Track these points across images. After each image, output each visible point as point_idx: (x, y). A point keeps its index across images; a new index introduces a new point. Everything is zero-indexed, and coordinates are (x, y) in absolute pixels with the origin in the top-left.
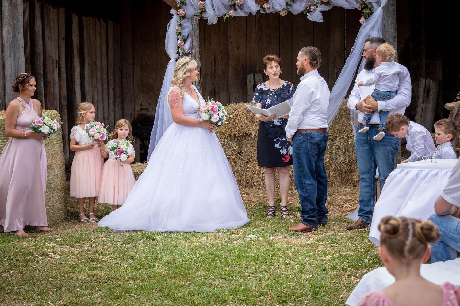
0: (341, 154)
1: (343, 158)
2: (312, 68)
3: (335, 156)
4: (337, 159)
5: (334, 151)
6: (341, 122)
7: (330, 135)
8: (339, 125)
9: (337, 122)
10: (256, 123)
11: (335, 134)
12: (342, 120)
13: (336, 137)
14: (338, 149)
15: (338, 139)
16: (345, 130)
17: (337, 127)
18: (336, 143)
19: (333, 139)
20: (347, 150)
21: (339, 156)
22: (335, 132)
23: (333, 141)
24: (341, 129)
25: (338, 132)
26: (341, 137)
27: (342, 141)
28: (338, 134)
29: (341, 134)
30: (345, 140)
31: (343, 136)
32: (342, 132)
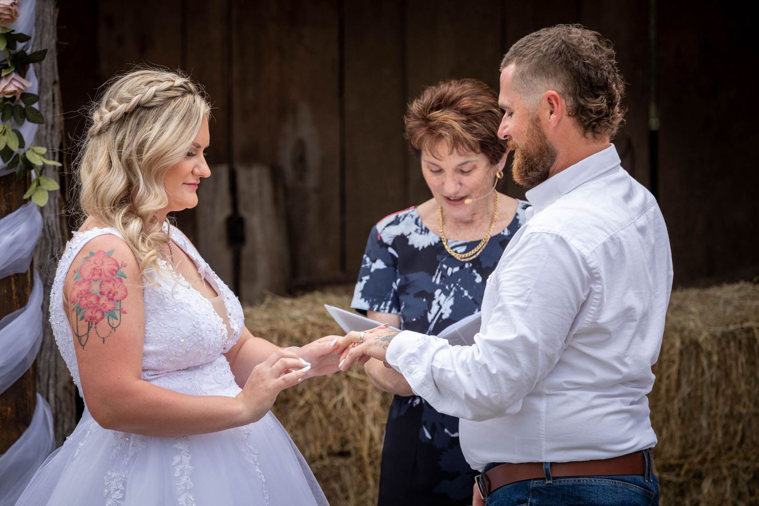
2: (589, 135)
6: (721, 400)
7: (671, 466)
8: (716, 415)
9: (706, 399)
10: (302, 407)
11: (696, 460)
12: (729, 392)
13: (699, 476)
15: (707, 486)
16: (742, 441)
17: (704, 423)
19: (681, 485)
22: (694, 451)
23: (682, 494)
24: (726, 433)
25: (709, 448)
26: (725, 472)
27: (728, 495)
28: (709, 457)
29: (724, 457)
30: (745, 489)
31: (735, 470)
32: (730, 449)
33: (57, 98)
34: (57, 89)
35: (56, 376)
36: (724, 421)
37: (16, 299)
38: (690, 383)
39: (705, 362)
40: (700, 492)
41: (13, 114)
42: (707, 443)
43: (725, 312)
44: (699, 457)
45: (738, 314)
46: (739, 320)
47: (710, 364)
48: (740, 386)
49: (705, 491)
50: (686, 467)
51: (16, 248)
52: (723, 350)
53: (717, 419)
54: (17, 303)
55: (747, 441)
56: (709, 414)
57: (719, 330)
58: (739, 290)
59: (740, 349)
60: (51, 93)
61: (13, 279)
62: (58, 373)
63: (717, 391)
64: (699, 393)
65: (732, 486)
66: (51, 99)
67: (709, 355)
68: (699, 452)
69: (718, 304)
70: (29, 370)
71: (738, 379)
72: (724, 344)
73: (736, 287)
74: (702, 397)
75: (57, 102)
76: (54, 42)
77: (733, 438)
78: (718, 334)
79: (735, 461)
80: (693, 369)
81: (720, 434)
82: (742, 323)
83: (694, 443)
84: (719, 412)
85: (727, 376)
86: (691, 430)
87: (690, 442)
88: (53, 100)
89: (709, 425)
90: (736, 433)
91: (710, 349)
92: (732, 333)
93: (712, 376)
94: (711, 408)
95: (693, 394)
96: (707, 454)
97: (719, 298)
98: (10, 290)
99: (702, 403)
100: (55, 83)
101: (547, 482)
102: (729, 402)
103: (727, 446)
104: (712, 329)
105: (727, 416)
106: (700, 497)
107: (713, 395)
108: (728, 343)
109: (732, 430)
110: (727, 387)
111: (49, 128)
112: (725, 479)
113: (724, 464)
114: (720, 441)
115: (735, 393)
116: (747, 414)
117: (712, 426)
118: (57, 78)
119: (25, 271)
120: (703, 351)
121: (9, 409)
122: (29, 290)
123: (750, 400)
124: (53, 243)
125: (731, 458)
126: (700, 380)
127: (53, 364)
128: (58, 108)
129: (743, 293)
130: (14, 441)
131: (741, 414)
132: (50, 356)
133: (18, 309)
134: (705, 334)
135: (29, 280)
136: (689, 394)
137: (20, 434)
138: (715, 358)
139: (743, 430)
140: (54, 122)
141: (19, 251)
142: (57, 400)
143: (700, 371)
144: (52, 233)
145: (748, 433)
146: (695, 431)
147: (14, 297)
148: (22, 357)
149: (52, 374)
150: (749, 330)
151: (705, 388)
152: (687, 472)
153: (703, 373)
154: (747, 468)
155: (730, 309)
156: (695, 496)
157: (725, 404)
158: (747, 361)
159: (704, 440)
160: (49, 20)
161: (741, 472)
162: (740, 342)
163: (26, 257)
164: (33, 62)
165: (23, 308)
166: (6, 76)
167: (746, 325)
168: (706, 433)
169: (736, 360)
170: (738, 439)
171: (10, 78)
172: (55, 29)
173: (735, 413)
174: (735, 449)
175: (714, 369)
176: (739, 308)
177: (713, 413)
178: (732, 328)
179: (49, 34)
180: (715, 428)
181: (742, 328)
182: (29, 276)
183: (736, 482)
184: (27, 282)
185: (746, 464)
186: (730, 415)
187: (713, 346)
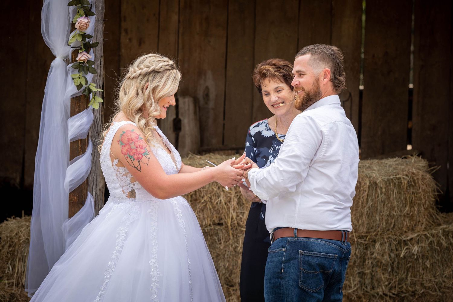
0: (383, 277)
1: (386, 286)
3: (370, 280)
4: (373, 288)
5: (368, 269)
7: (362, 236)
9: (379, 208)
10: (203, 203)
11: (373, 234)
12: (389, 205)
13: (375, 241)
14: (377, 266)
15: (377, 245)
16: (394, 227)
17: (378, 218)
18: (373, 254)
19: (366, 245)
20: (395, 268)
21: (379, 281)
22: (373, 230)
23: (366, 249)
24: (387, 223)
25: (379, 229)
26: (386, 240)
27: (386, 250)
28: (379, 233)
29: (385, 233)
30: (394, 248)
31: (390, 239)
32: (388, 230)
33: (102, 63)
34: (102, 59)
35: (96, 185)
36: (386, 218)
37: (81, 150)
38: (372, 200)
39: (379, 192)
40: (374, 248)
41: (83, 69)
42: (379, 227)
43: (389, 170)
44: (375, 233)
45: (395, 171)
46: (395, 174)
47: (381, 193)
48: (394, 203)
49: (377, 248)
50: (369, 237)
51: (82, 127)
52: (387, 187)
53: (383, 217)
54: (81, 152)
55: (396, 227)
56: (380, 215)
57: (386, 178)
58: (396, 161)
59: (395, 187)
60: (100, 61)
61: (79, 141)
62: (97, 183)
63: (384, 205)
64: (376, 205)
65: (388, 246)
66: (100, 64)
67: (381, 188)
68: (375, 231)
69: (386, 167)
70: (85, 181)
71: (393, 200)
72: (388, 184)
73: (394, 159)
74: (377, 207)
75: (102, 65)
76: (102, 39)
77: (390, 225)
78: (386, 180)
79: (390, 236)
80: (374, 194)
81: (384, 224)
82: (396, 175)
83: (373, 226)
84: (384, 214)
85: (389, 198)
86: (372, 221)
87: (371, 227)
88: (101, 64)
89: (380, 219)
90: (391, 223)
91: (381, 186)
92: (392, 179)
93: (382, 198)
94: (381, 212)
95: (373, 205)
96: (378, 231)
97: (387, 164)
98: (78, 146)
99: (377, 209)
100: (102, 56)
101: (295, 239)
102: (389, 210)
103: (387, 228)
104: (383, 177)
105: (387, 215)
106: (374, 250)
107: (382, 206)
108: (390, 183)
109: (389, 222)
110: (388, 203)
111: (98, 76)
112: (385, 243)
113: (386, 237)
114: (384, 226)
115: (392, 206)
116: (396, 215)
117: (381, 220)
118: (103, 55)
119: (85, 138)
120: (378, 187)
121: (75, 198)
122: (86, 146)
123: (398, 209)
124: (97, 126)
125: (389, 234)
126: (377, 200)
127: (95, 179)
128: (102, 67)
129: (397, 162)
130: (77, 212)
131: (394, 214)
132: (94, 175)
133: (81, 154)
134: (380, 179)
135: (87, 142)
136: (372, 205)
137: (80, 209)
138: (384, 190)
139: (394, 222)
140: (101, 74)
141: (83, 129)
142: (96, 195)
143: (377, 195)
144: (97, 122)
145: (396, 224)
146: (373, 221)
147: (80, 149)
148: (82, 176)
149: (95, 183)
150: (399, 178)
151: (379, 203)
152: (369, 239)
153: (378, 196)
154: (396, 239)
155: (391, 169)
156: (372, 250)
157: (387, 210)
158: (397, 192)
159: (377, 226)
160: (100, 29)
161: (393, 240)
162: (395, 184)
163: (86, 132)
164: (92, 47)
165: (84, 154)
166: (81, 53)
167: (398, 176)
168: (378, 222)
169: (393, 191)
170: (392, 226)
171: (83, 54)
172: (103, 33)
173: (391, 214)
174: (390, 230)
175: (383, 195)
176: (395, 169)
177: (381, 214)
178: (392, 177)
179: (100, 35)
180: (382, 220)
181: (396, 178)
182: (87, 140)
183: (390, 244)
184: (86, 143)
185: (395, 237)
186: (389, 215)
187: (383, 184)
